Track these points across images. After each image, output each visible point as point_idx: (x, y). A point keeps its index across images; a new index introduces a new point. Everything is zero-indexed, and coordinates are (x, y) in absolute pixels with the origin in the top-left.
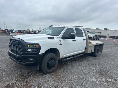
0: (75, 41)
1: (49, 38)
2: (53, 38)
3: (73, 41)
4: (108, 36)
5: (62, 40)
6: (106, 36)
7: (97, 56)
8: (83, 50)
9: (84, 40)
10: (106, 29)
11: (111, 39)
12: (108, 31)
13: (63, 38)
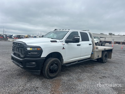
0: (79, 45)
1: (52, 41)
2: (56, 41)
3: (78, 45)
4: (113, 42)
5: (65, 44)
6: (111, 42)
7: (105, 62)
8: (89, 55)
9: (90, 44)
10: (110, 34)
11: (117, 44)
12: (113, 36)
13: (67, 42)
